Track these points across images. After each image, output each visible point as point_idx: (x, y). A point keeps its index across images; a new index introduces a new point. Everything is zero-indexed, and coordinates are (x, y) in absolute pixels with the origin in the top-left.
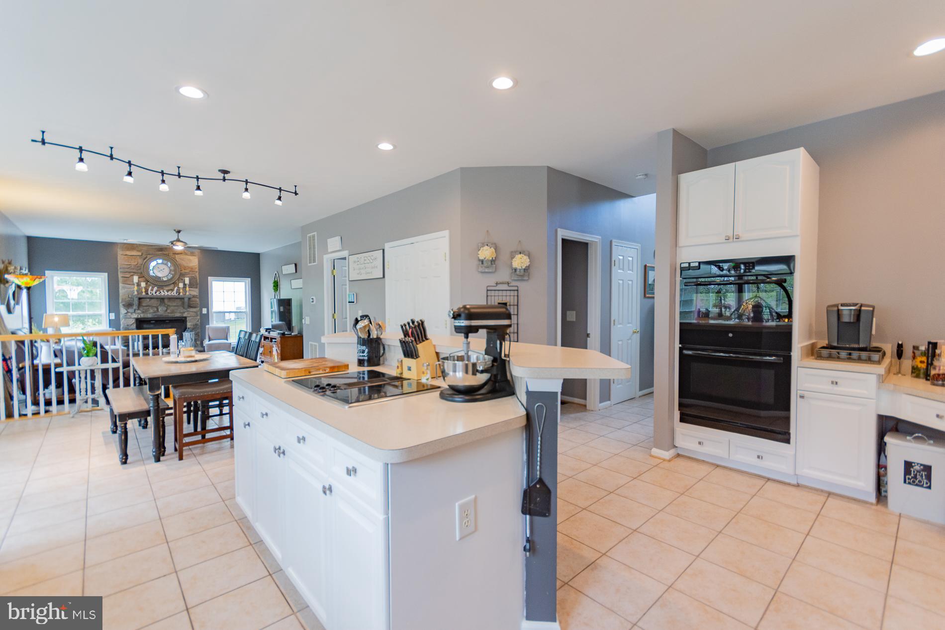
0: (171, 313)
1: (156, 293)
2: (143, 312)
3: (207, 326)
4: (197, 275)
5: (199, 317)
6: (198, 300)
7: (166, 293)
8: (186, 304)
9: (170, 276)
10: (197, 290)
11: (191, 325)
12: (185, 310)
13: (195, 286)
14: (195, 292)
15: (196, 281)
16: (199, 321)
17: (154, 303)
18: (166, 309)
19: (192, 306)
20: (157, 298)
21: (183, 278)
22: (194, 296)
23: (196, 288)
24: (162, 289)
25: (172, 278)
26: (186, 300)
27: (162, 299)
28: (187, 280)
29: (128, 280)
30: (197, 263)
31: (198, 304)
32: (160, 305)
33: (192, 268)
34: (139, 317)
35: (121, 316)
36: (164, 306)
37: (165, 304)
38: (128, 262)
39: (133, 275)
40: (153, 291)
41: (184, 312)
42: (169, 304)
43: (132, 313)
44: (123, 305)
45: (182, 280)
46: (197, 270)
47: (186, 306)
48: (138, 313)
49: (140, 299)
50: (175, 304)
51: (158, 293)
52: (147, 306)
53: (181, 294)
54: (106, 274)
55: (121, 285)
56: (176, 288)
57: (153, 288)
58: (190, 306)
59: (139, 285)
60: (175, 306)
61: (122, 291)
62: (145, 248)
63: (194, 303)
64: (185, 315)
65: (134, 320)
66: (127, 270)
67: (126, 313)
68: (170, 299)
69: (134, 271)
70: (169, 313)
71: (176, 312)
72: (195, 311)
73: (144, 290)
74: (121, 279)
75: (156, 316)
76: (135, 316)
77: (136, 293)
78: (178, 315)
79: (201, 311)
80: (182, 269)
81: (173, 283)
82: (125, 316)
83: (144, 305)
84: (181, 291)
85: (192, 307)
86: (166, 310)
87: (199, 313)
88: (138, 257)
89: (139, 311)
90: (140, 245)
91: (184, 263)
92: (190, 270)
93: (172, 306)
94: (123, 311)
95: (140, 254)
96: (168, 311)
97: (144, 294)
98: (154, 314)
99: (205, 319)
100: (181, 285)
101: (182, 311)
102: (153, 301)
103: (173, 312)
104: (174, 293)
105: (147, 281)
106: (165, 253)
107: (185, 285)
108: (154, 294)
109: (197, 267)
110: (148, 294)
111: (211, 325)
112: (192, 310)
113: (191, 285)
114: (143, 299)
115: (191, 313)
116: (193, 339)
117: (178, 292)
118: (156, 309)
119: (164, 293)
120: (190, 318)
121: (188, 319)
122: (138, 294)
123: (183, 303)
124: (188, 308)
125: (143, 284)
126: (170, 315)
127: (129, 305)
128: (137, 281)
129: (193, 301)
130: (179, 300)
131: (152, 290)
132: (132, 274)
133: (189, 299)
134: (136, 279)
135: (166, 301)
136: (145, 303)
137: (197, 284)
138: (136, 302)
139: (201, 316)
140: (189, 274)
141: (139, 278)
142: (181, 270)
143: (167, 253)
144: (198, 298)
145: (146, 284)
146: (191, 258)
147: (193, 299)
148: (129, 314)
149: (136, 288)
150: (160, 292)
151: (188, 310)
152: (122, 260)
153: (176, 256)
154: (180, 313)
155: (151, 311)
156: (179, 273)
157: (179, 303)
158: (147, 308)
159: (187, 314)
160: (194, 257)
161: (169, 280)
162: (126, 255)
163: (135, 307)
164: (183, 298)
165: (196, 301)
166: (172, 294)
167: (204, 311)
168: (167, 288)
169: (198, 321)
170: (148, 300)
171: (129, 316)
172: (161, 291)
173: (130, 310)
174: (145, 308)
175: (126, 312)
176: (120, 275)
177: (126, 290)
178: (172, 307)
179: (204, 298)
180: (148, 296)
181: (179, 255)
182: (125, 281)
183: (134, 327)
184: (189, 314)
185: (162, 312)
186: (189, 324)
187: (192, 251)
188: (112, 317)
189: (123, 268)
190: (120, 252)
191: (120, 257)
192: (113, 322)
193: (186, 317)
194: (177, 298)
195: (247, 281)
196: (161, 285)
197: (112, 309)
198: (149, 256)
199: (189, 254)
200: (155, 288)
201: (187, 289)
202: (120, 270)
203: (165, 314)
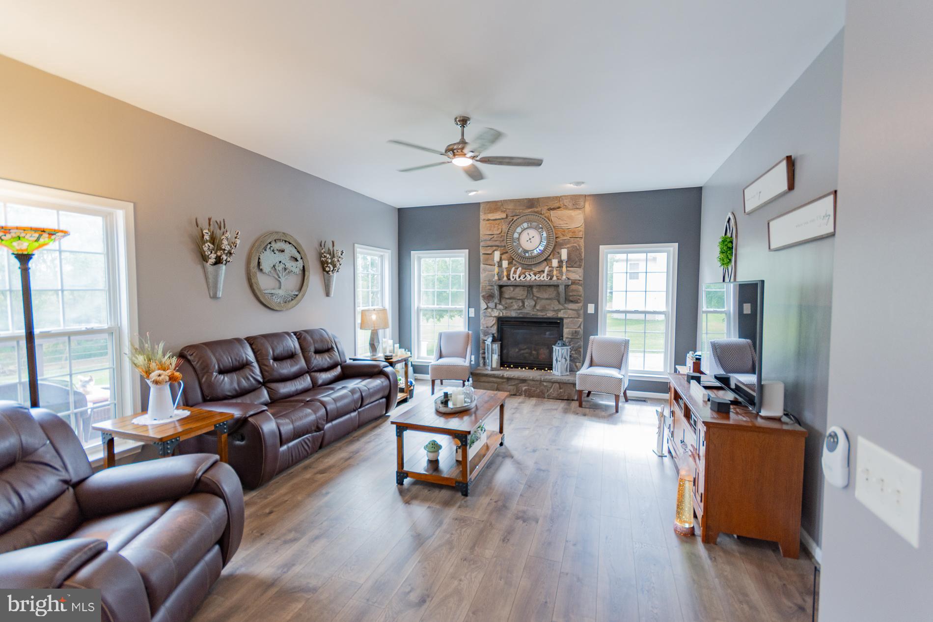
0: (541, 311)
1: (519, 277)
2: (506, 308)
3: (592, 337)
4: (582, 242)
5: (581, 320)
6: (580, 288)
7: (533, 277)
8: (563, 295)
9: (541, 249)
10: (581, 270)
11: (568, 334)
12: (561, 307)
13: (578, 263)
14: (577, 274)
15: (580, 254)
16: (582, 327)
17: (520, 293)
18: (534, 303)
19: (571, 298)
20: (524, 286)
21: (559, 251)
22: (574, 283)
23: (580, 267)
24: (531, 270)
25: (543, 252)
26: (562, 288)
27: (529, 287)
28: (565, 254)
30: (583, 221)
31: (580, 296)
32: (527, 296)
33: (574, 232)
34: (501, 315)
35: (482, 312)
36: (532, 298)
37: (534, 296)
38: (490, 230)
39: (494, 251)
40: (517, 275)
41: (559, 310)
42: (538, 295)
43: (492, 310)
44: (483, 296)
45: (558, 253)
46: (581, 234)
47: (562, 300)
48: (500, 310)
49: (501, 287)
50: (545, 296)
51: (522, 278)
52: (510, 298)
53: (555, 278)
54: (467, 251)
55: (482, 266)
56: (547, 269)
57: (517, 268)
58: (568, 300)
59: (500, 265)
60: (547, 299)
61: (483, 276)
62: (511, 206)
63: (574, 293)
64: (560, 315)
65: (495, 319)
66: (490, 243)
67: (486, 309)
68: (541, 286)
69: (497, 243)
70: (538, 310)
71: (549, 309)
72: (577, 308)
73: (505, 273)
74: (482, 257)
75: (521, 316)
76: (496, 313)
77: (496, 278)
78: (550, 314)
79: (585, 308)
80: (560, 235)
81: (545, 260)
82: (484, 313)
83: (507, 296)
84: (555, 272)
85: (572, 302)
86: (535, 306)
87: (582, 312)
88: (503, 221)
89: (500, 307)
90: (505, 201)
91: (563, 224)
92: (570, 235)
93: (543, 299)
94: (483, 305)
95: (504, 216)
96: (538, 307)
97: (505, 278)
98: (519, 311)
99: (591, 323)
100: (555, 263)
101: (556, 308)
102: (518, 290)
103: (543, 309)
104: (544, 277)
105: (511, 260)
106: (536, 210)
107: (561, 262)
108: (517, 279)
109: (582, 229)
110: (509, 279)
111: (599, 336)
112: (571, 306)
113: (572, 262)
114: (505, 288)
115: (570, 312)
116: (568, 358)
117: (550, 275)
118: (521, 304)
119: (531, 278)
120: (569, 320)
121: (565, 321)
122: (499, 279)
123: (558, 294)
124: (565, 303)
125: (505, 264)
126: (540, 314)
127: (489, 297)
128: (499, 260)
129: (573, 291)
130: (552, 289)
131: (515, 272)
132: (494, 248)
133: (567, 286)
134: (497, 256)
135: (535, 290)
136: (508, 292)
137: (580, 260)
138: (497, 293)
139: (585, 320)
140: (569, 242)
141: (501, 254)
142: (557, 237)
143: (539, 209)
144: (581, 285)
145: (509, 264)
146: (573, 213)
147: (573, 287)
148: (489, 310)
149: (496, 269)
150: (526, 276)
151: (566, 305)
152: (484, 230)
153: (552, 212)
154: (554, 311)
155: (516, 307)
156: (553, 241)
157: (551, 293)
158: (511, 301)
159: (564, 313)
160: (578, 212)
161: (539, 255)
162: (488, 220)
163: (496, 301)
164: (557, 286)
165: (577, 291)
166: (541, 278)
167: (591, 309)
168: (536, 269)
169: (580, 327)
170: (512, 289)
171: (490, 313)
172: (527, 274)
173: (491, 305)
174: (509, 301)
175: (486, 307)
176: (482, 251)
177: (487, 273)
178: (544, 302)
179: (590, 286)
180: (509, 283)
181: (555, 211)
182: (487, 260)
183: (494, 330)
184: (566, 313)
185: (529, 309)
186: (566, 331)
187: (576, 201)
188: (472, 315)
189: (485, 240)
190: (482, 216)
191: (483, 224)
192: (472, 322)
193: (562, 319)
194: (549, 286)
195: (672, 249)
196: (529, 262)
197: (472, 302)
198: (515, 218)
199: (570, 206)
200: (520, 268)
201: (564, 269)
202: (482, 244)
203: (533, 313)
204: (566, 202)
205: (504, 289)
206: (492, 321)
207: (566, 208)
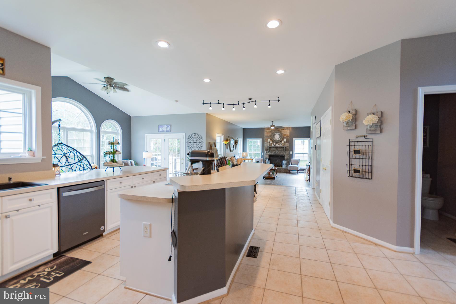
2: (271, 153)
3: (291, 159)
4: (289, 138)
5: (289, 155)
6: (289, 148)
7: (278, 145)
9: (279, 139)
10: (289, 144)
14: (288, 145)
16: (289, 157)
17: (274, 149)
18: (278, 151)
19: (287, 150)
22: (287, 147)
23: (288, 143)
24: (277, 144)
25: (280, 140)
26: (284, 148)
27: (277, 148)
28: (285, 140)
29: (267, 140)
30: (289, 133)
31: (289, 150)
32: (276, 150)
33: (287, 135)
34: (270, 154)
35: (265, 154)
39: (268, 139)
40: (274, 145)
41: (284, 153)
42: (279, 149)
43: (268, 153)
44: (265, 150)
46: (289, 136)
47: (284, 151)
48: (270, 153)
49: (270, 147)
50: (281, 150)
52: (272, 150)
53: (283, 146)
54: (261, 139)
55: (265, 143)
56: (281, 143)
57: (274, 143)
58: (286, 151)
59: (270, 142)
61: (265, 145)
64: (284, 154)
66: (267, 137)
68: (280, 147)
69: (269, 137)
71: (281, 153)
73: (271, 144)
74: (265, 141)
75: (275, 154)
76: (268, 154)
77: (269, 145)
78: (282, 154)
79: (290, 152)
81: (281, 141)
84: (283, 144)
87: (289, 153)
89: (270, 152)
91: (284, 133)
92: (286, 136)
94: (265, 152)
95: (271, 131)
96: (279, 152)
97: (271, 146)
99: (291, 156)
100: (283, 142)
102: (274, 148)
103: (280, 153)
104: (280, 145)
105: (272, 141)
106: (278, 130)
107: (284, 142)
109: (289, 135)
110: (272, 146)
111: (293, 159)
112: (287, 152)
113: (287, 142)
116: (286, 164)
117: (282, 145)
118: (275, 152)
119: (277, 145)
121: (285, 155)
122: (270, 146)
123: (284, 149)
125: (271, 142)
126: (279, 154)
127: (267, 150)
129: (287, 149)
130: (282, 148)
131: (273, 144)
133: (286, 147)
134: (269, 140)
135: (278, 148)
136: (272, 149)
137: (289, 141)
138: (269, 149)
139: (290, 155)
140: (286, 137)
141: (270, 140)
142: (283, 136)
145: (272, 142)
146: (287, 131)
147: (287, 148)
148: (267, 153)
149: (269, 144)
151: (285, 152)
152: (266, 134)
153: (282, 130)
155: (273, 152)
156: (282, 137)
157: (282, 149)
160: (288, 131)
161: (279, 140)
162: (267, 132)
163: (269, 151)
164: (284, 147)
167: (291, 153)
168: (278, 144)
170: (272, 148)
172: (276, 145)
173: (267, 152)
174: (272, 151)
176: (265, 139)
178: (280, 151)
179: (291, 148)
180: (272, 147)
182: (266, 141)
183: (268, 158)
184: (285, 154)
185: (277, 152)
186: (285, 158)
187: (287, 128)
188: (262, 154)
189: (266, 136)
190: (265, 131)
191: (265, 133)
192: (263, 156)
193: (284, 155)
194: (281, 147)
195: (309, 139)
196: (277, 142)
197: (263, 151)
198: (273, 132)
199: (286, 129)
200: (275, 143)
201: (285, 143)
202: (265, 137)
203: (277, 154)
204: (285, 128)
205: (271, 148)
206: (268, 156)
207: (285, 130)
